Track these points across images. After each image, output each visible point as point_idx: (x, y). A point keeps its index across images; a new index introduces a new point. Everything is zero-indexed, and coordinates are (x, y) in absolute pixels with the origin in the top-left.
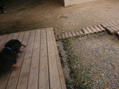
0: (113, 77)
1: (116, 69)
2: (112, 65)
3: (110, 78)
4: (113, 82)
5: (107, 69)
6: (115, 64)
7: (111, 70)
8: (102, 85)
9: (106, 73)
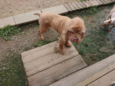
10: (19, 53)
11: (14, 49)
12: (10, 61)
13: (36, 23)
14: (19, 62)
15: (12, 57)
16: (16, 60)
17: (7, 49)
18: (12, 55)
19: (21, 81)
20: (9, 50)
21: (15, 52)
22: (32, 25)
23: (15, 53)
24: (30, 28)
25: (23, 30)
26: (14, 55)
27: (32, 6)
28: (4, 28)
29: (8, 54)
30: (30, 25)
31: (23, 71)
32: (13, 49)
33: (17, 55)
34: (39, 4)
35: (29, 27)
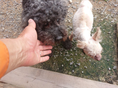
0: (11, 21)
1: (7, 14)
2: (2, 14)
3: (10, 24)
4: (14, 25)
5: (2, 21)
6: (4, 10)
7: (5, 19)
8: (10, 36)
9: (4, 24)
10: (112, 22)
11: (106, 13)
12: (96, 26)
14: (110, 33)
15: (101, 23)
16: (106, 29)
17: (96, 9)
18: (102, 20)
19: (106, 59)
20: (99, 12)
21: (107, 17)
23: (107, 19)
26: (104, 21)
29: (96, 16)
31: (113, 47)
32: (104, 13)
33: (109, 23)
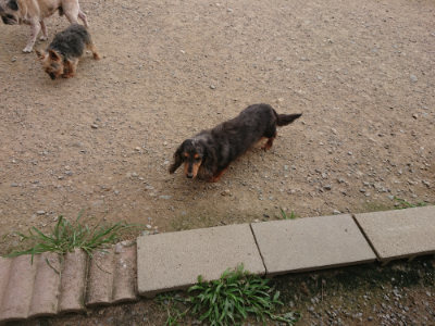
13: (336, 272)
22: (320, 280)
24: (314, 293)
25: (288, 301)
27: (298, 181)
28: (225, 280)
30: (315, 277)
34: (324, 175)
35: (309, 286)
